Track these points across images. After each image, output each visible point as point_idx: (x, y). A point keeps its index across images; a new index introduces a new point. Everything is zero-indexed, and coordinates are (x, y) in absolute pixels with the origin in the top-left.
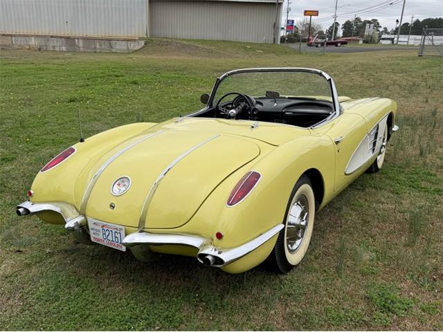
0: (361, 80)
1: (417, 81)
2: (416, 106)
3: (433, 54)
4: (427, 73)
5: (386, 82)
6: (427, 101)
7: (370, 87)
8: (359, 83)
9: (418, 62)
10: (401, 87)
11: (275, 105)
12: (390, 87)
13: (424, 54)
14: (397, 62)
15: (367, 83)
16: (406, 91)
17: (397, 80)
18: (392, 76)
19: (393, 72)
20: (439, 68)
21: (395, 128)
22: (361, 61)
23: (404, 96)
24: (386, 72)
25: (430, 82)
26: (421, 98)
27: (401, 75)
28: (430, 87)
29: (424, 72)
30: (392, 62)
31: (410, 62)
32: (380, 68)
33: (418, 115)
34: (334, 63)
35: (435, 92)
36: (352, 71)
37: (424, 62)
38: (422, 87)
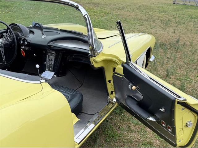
0: (141, 15)
1: (171, 18)
2: (168, 35)
3: (180, 3)
4: (177, 14)
5: (154, 17)
6: (175, 32)
7: (145, 20)
8: (140, 17)
9: (172, 6)
10: (162, 21)
11: (43, 37)
12: (156, 21)
13: (176, 2)
14: (162, 5)
15: (144, 18)
16: (164, 24)
17: (160, 17)
18: (158, 14)
19: (159, 12)
20: (182, 11)
21: (152, 58)
22: (143, 4)
23: (162, 28)
24: (155, 11)
25: (178, 19)
26: (171, 30)
27: (163, 14)
28: (177, 23)
29: (175, 13)
30: (159, 6)
31: (169, 6)
32: (152, 9)
33: (169, 42)
34: (129, 3)
35: (179, 26)
36: (137, 9)
37: (175, 7)
38: (173, 22)
